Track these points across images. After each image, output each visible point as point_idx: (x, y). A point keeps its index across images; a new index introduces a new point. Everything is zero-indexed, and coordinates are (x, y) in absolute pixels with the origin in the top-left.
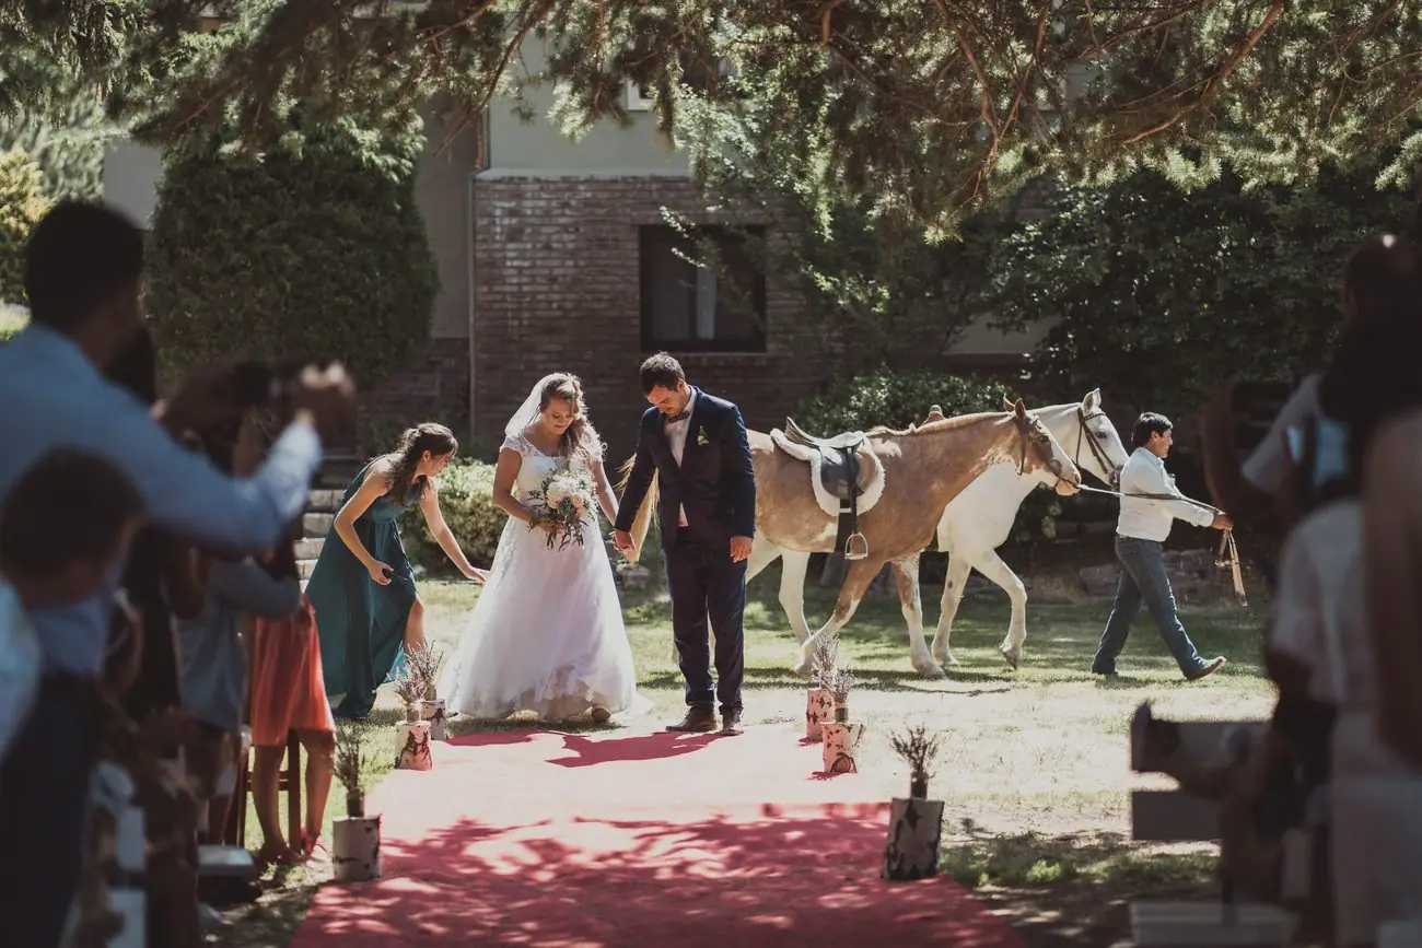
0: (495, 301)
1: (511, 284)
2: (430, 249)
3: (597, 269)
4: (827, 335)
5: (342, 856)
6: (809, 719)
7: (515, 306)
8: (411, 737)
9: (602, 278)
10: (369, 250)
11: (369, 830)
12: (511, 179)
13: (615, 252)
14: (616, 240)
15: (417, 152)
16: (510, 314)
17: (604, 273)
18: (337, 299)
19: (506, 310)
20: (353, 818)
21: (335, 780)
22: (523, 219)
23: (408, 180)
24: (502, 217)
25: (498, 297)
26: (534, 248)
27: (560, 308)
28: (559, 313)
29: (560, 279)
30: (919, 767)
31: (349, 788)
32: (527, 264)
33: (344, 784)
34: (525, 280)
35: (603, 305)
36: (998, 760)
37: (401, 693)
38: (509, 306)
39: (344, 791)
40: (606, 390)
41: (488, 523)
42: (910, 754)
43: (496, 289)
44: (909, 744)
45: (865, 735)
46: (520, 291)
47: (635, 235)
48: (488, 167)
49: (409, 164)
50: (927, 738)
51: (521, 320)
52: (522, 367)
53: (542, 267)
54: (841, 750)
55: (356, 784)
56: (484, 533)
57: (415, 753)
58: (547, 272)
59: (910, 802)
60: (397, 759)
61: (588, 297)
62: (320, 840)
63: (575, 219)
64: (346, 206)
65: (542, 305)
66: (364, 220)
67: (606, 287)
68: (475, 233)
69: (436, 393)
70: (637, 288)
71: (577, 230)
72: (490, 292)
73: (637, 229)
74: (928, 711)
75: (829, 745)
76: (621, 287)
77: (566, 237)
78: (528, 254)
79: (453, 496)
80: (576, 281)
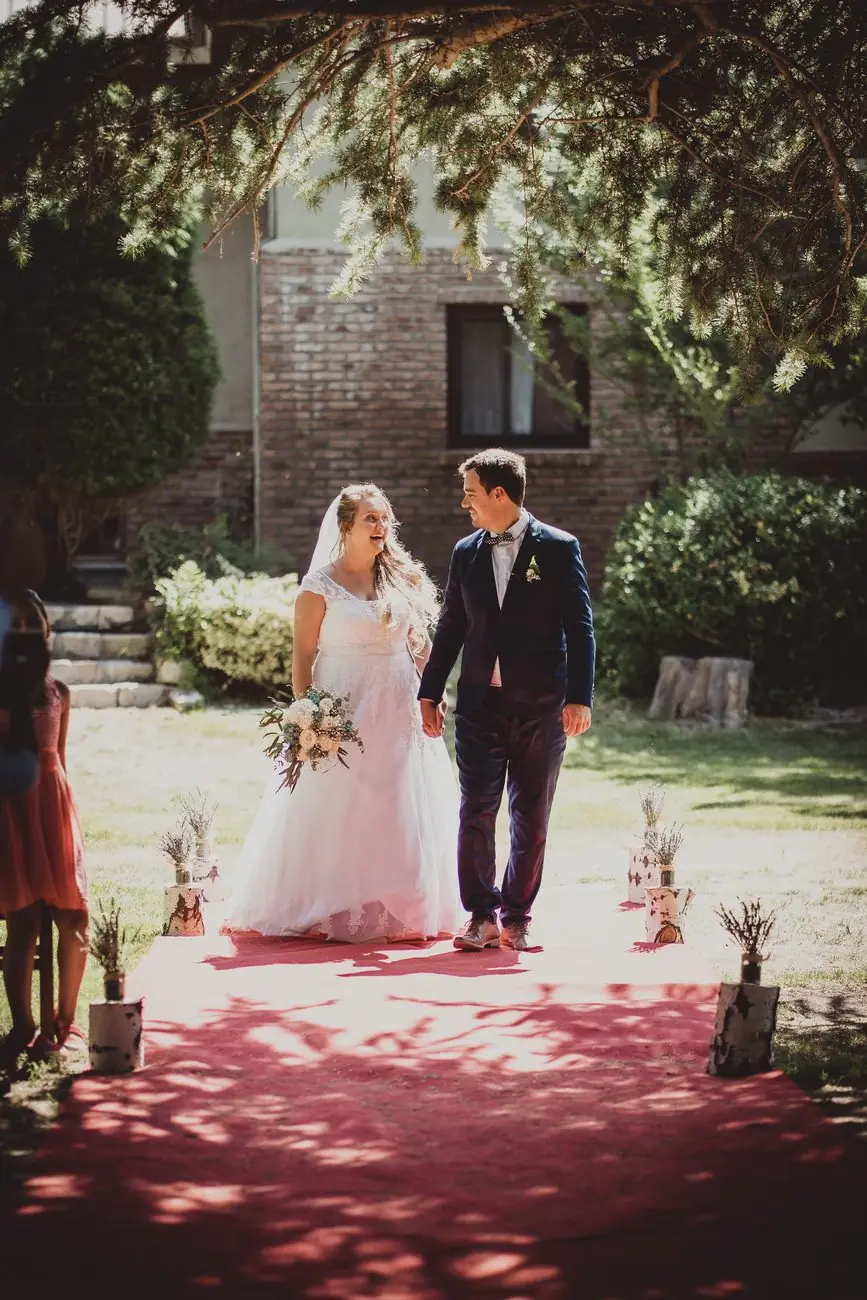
0: (281, 391)
1: (301, 371)
2: (210, 332)
3: (400, 353)
4: (658, 430)
5: (100, 1044)
6: (631, 881)
7: (306, 396)
8: (182, 901)
9: (405, 364)
10: (140, 335)
11: (130, 1015)
12: (301, 251)
13: (419, 335)
14: (420, 320)
15: (195, 223)
16: (299, 405)
17: (406, 358)
18: (105, 390)
19: (295, 400)
20: (112, 1002)
21: (91, 961)
22: (314, 297)
23: (186, 253)
24: (290, 294)
25: (286, 386)
26: (327, 329)
27: (357, 398)
28: (354, 404)
29: (357, 365)
30: (752, 950)
31: (107, 967)
32: (319, 348)
33: (102, 964)
34: (316, 366)
35: (405, 395)
36: (844, 929)
37: (169, 850)
38: (297, 396)
39: (102, 971)
40: (408, 492)
41: (273, 646)
42: (741, 934)
43: (285, 376)
44: (741, 921)
45: (693, 901)
46: (311, 379)
47: (442, 315)
48: (275, 237)
49: (187, 236)
50: (762, 915)
51: (312, 412)
52: (313, 465)
53: (335, 352)
54: (666, 918)
55: (115, 965)
56: (269, 657)
57: (185, 919)
58: (340, 357)
59: (741, 987)
60: (165, 926)
61: (388, 385)
62: (75, 1025)
63: (373, 297)
64: (115, 285)
65: (336, 395)
66: (136, 300)
67: (408, 375)
68: (260, 312)
69: (217, 493)
70: (444, 375)
71: (376, 309)
72: (277, 380)
73: (443, 307)
74: (766, 870)
75: (653, 913)
76: (425, 374)
77: (364, 317)
78: (320, 337)
79: (234, 614)
80: (376, 367)
